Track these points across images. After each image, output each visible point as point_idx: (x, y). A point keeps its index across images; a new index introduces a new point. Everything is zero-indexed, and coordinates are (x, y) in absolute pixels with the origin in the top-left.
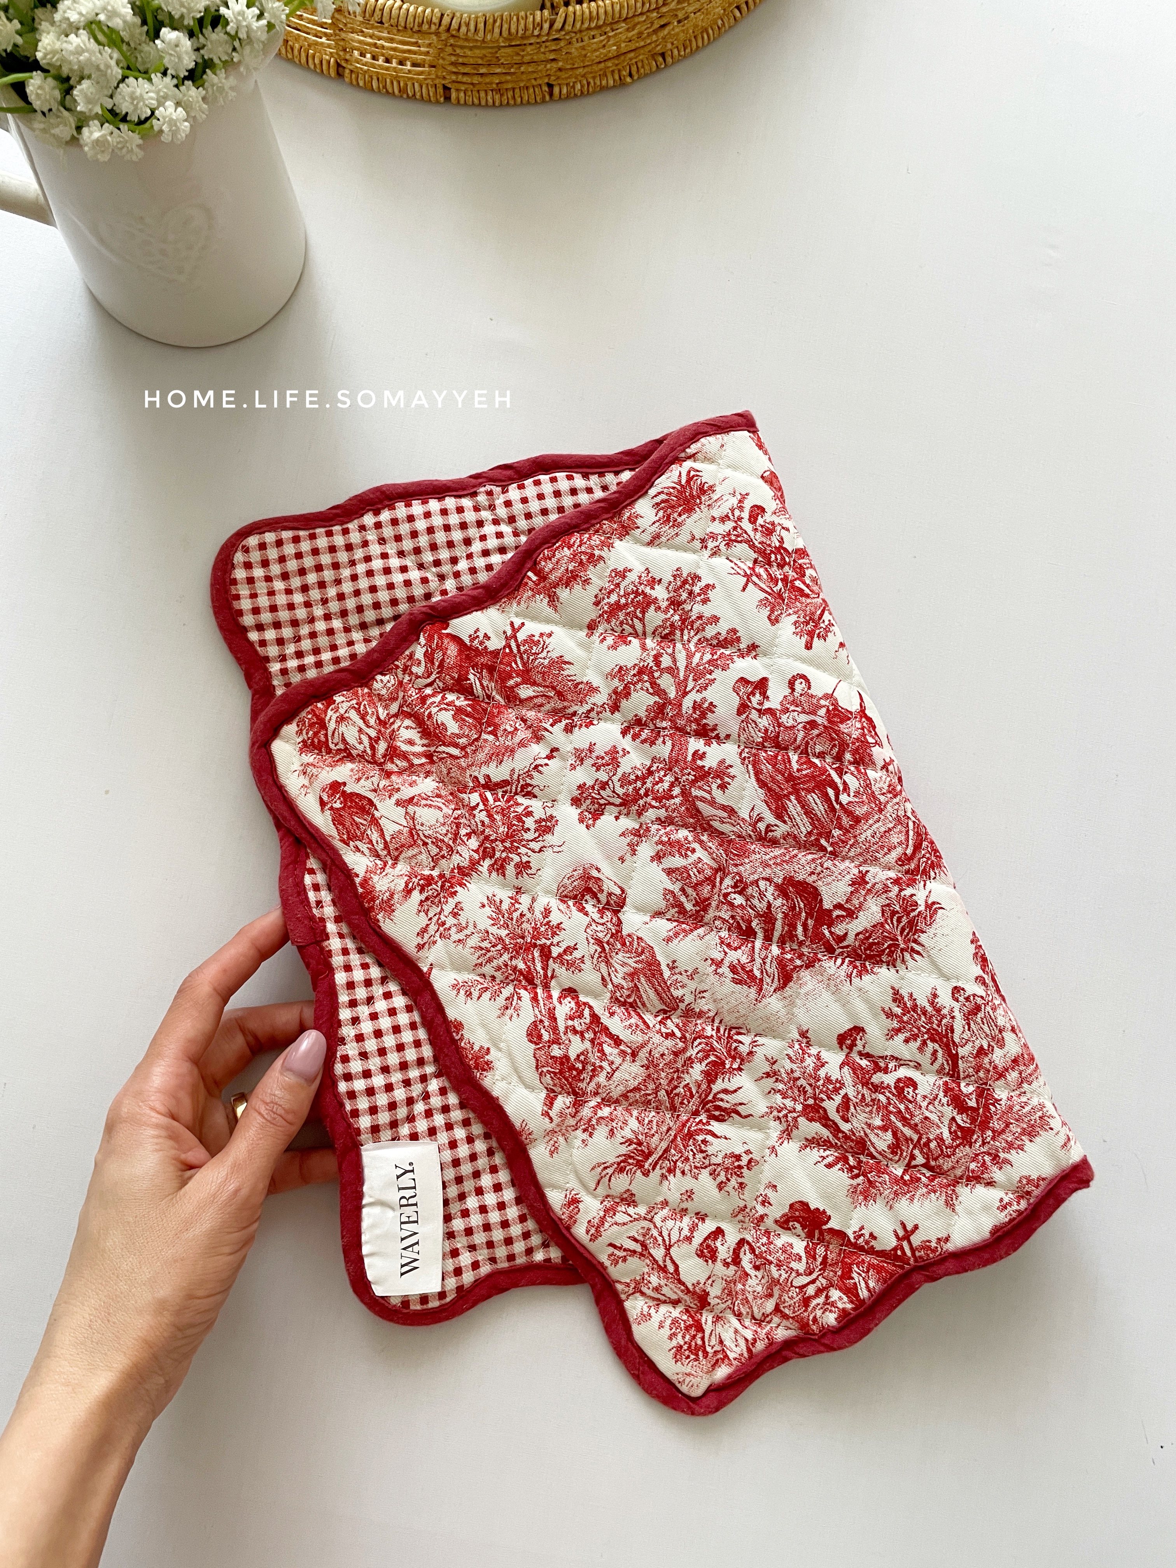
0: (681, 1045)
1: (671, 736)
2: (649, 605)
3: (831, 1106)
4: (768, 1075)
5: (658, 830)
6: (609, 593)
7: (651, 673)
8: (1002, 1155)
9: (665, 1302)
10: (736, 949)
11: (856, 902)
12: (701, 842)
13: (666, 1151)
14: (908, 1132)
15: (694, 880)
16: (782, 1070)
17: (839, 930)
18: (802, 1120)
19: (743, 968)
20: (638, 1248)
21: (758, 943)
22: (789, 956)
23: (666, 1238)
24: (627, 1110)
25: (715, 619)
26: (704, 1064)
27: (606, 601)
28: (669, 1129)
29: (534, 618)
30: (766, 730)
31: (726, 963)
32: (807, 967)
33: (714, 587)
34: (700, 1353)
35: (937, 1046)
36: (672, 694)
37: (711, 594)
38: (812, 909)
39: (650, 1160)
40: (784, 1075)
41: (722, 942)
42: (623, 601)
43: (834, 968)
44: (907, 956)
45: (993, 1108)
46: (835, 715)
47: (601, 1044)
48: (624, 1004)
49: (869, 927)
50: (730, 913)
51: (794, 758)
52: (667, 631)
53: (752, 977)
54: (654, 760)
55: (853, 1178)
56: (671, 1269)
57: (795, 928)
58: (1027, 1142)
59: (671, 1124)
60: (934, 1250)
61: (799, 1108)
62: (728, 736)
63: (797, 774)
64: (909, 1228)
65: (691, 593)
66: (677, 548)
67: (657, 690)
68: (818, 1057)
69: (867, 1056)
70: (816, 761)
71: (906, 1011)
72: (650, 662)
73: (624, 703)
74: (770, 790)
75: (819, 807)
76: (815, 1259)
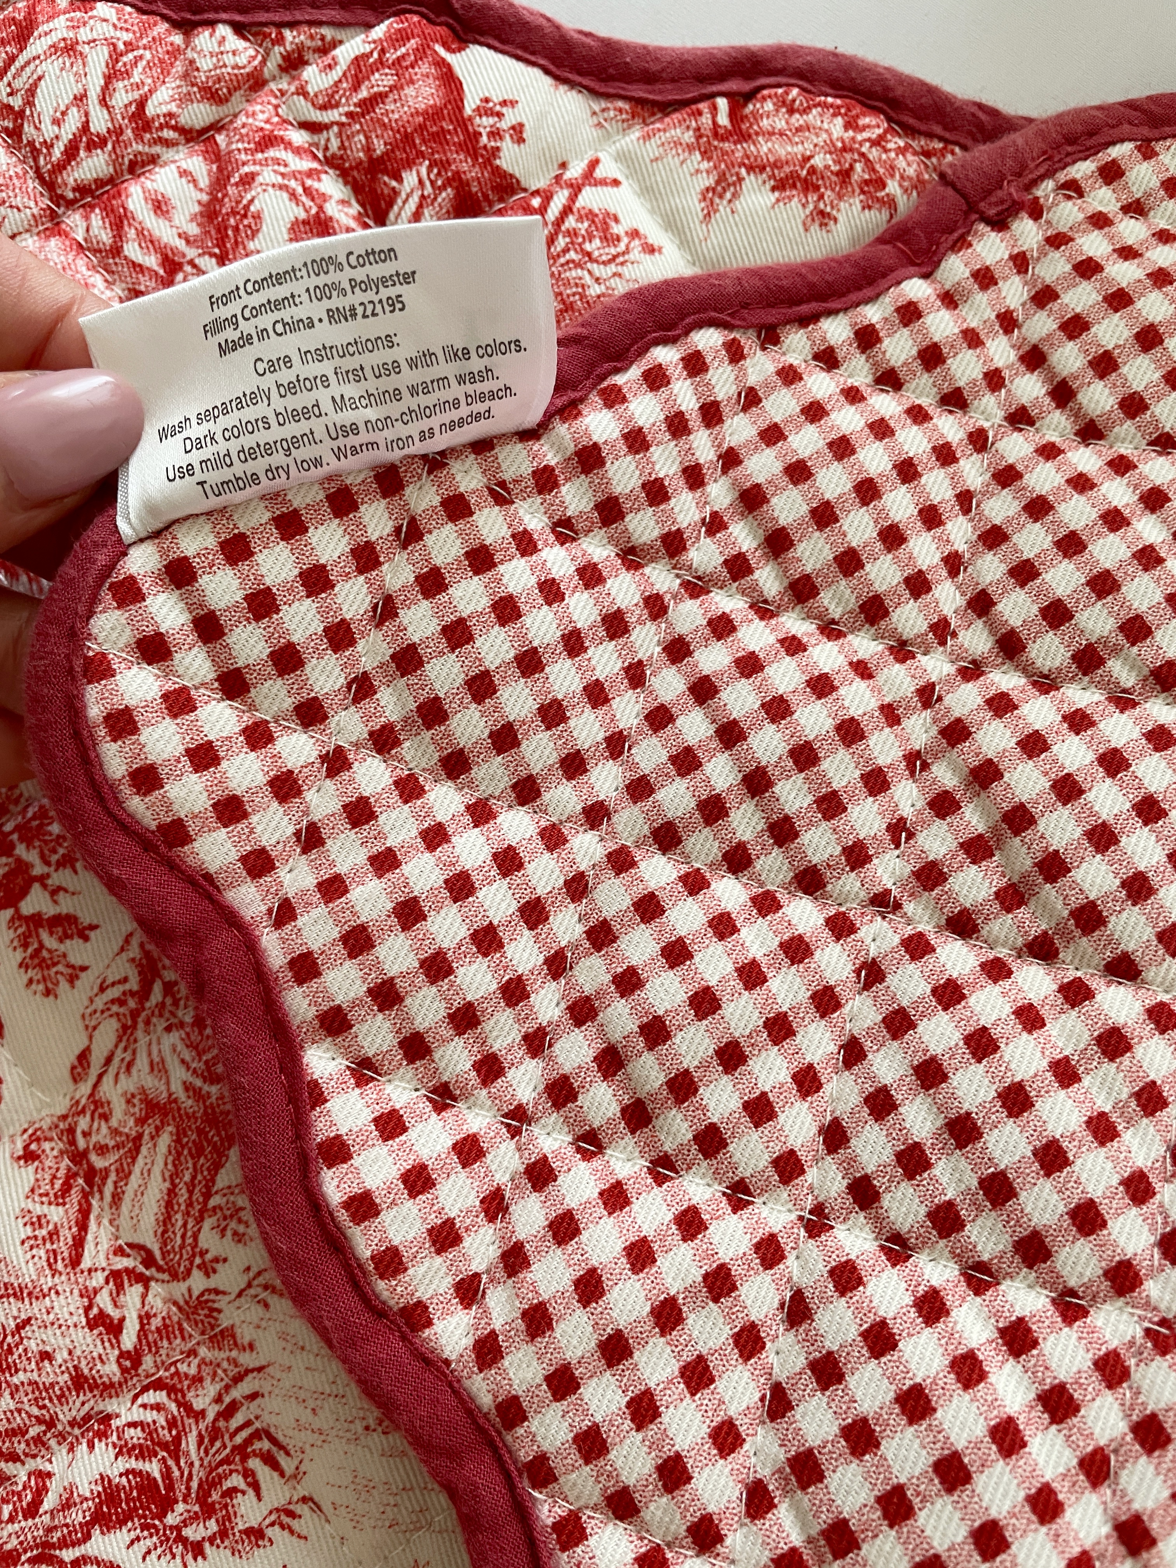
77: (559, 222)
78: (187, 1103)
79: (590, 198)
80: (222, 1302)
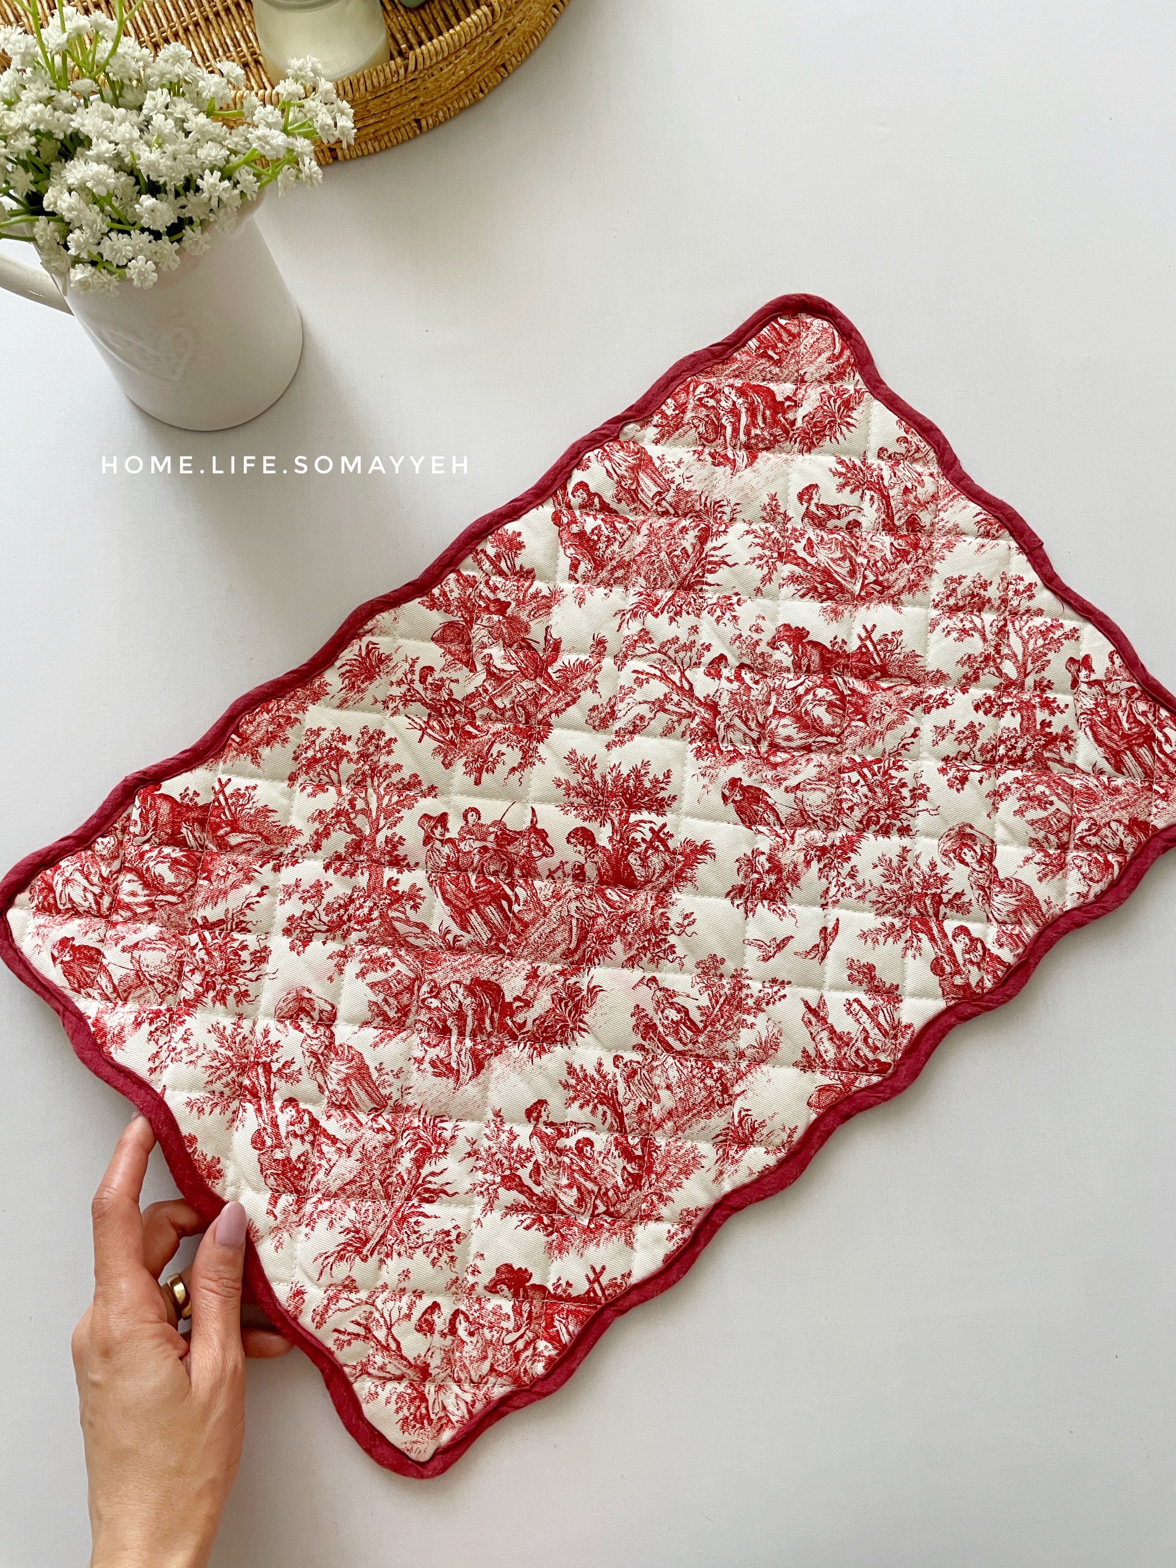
0: (391, 1138)
1: (369, 867)
2: (342, 757)
3: (524, 1173)
4: (469, 1155)
5: (361, 950)
6: (307, 749)
7: (348, 814)
8: (665, 1194)
9: (390, 1379)
10: (435, 1046)
11: (531, 993)
12: (400, 957)
13: (383, 1236)
14: (589, 1185)
15: (395, 991)
16: (482, 1149)
17: (519, 1019)
18: (501, 1190)
19: (441, 1062)
20: (362, 1331)
21: (454, 1039)
22: (480, 1047)
23: (388, 1319)
24: (345, 1202)
25: (399, 767)
26: (413, 1152)
27: (304, 755)
28: (385, 1216)
29: (239, 774)
30: (448, 857)
31: (427, 1059)
32: (496, 1055)
33: (396, 740)
34: (425, 1421)
35: (605, 1108)
36: (367, 832)
37: (394, 746)
38: (496, 1004)
39: (368, 1247)
40: (483, 1153)
41: (423, 1042)
42: (319, 755)
43: (518, 1052)
44: (576, 1034)
45: (654, 1155)
46: (504, 839)
47: (320, 1145)
48: (339, 1107)
49: (543, 1012)
50: (428, 1016)
51: (473, 877)
52: (359, 779)
53: (451, 1069)
54: (354, 889)
55: (548, 1235)
56: (393, 1346)
57: (483, 1021)
58: (684, 1180)
59: (387, 1211)
60: (620, 1287)
61: (498, 1179)
62: (417, 864)
63: (476, 891)
64: (598, 1270)
65: (377, 746)
66: (363, 710)
67: (354, 829)
68: (511, 1132)
69: (551, 1124)
70: (492, 879)
71: (579, 1081)
72: (346, 805)
73: (325, 843)
74: (455, 906)
75: (496, 917)
76: (521, 1315)
77: (227, 803)
78: (351, 1071)
79: (228, 791)
80: (400, 1102)
